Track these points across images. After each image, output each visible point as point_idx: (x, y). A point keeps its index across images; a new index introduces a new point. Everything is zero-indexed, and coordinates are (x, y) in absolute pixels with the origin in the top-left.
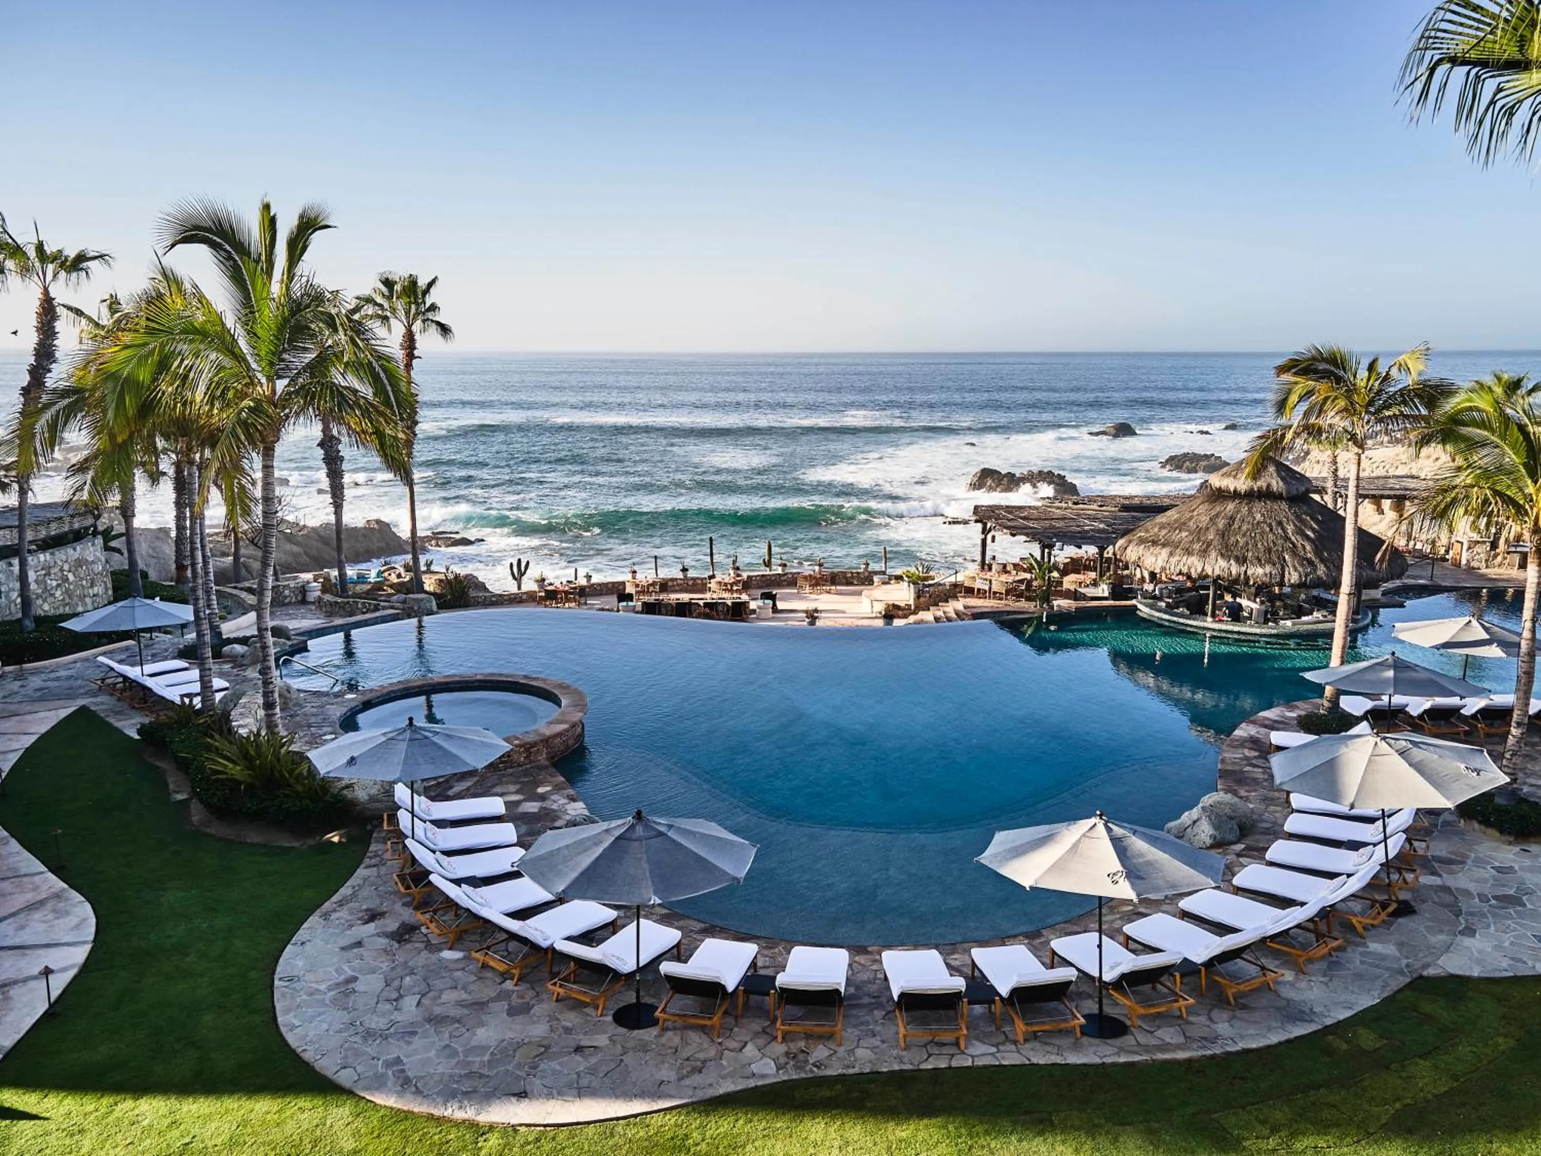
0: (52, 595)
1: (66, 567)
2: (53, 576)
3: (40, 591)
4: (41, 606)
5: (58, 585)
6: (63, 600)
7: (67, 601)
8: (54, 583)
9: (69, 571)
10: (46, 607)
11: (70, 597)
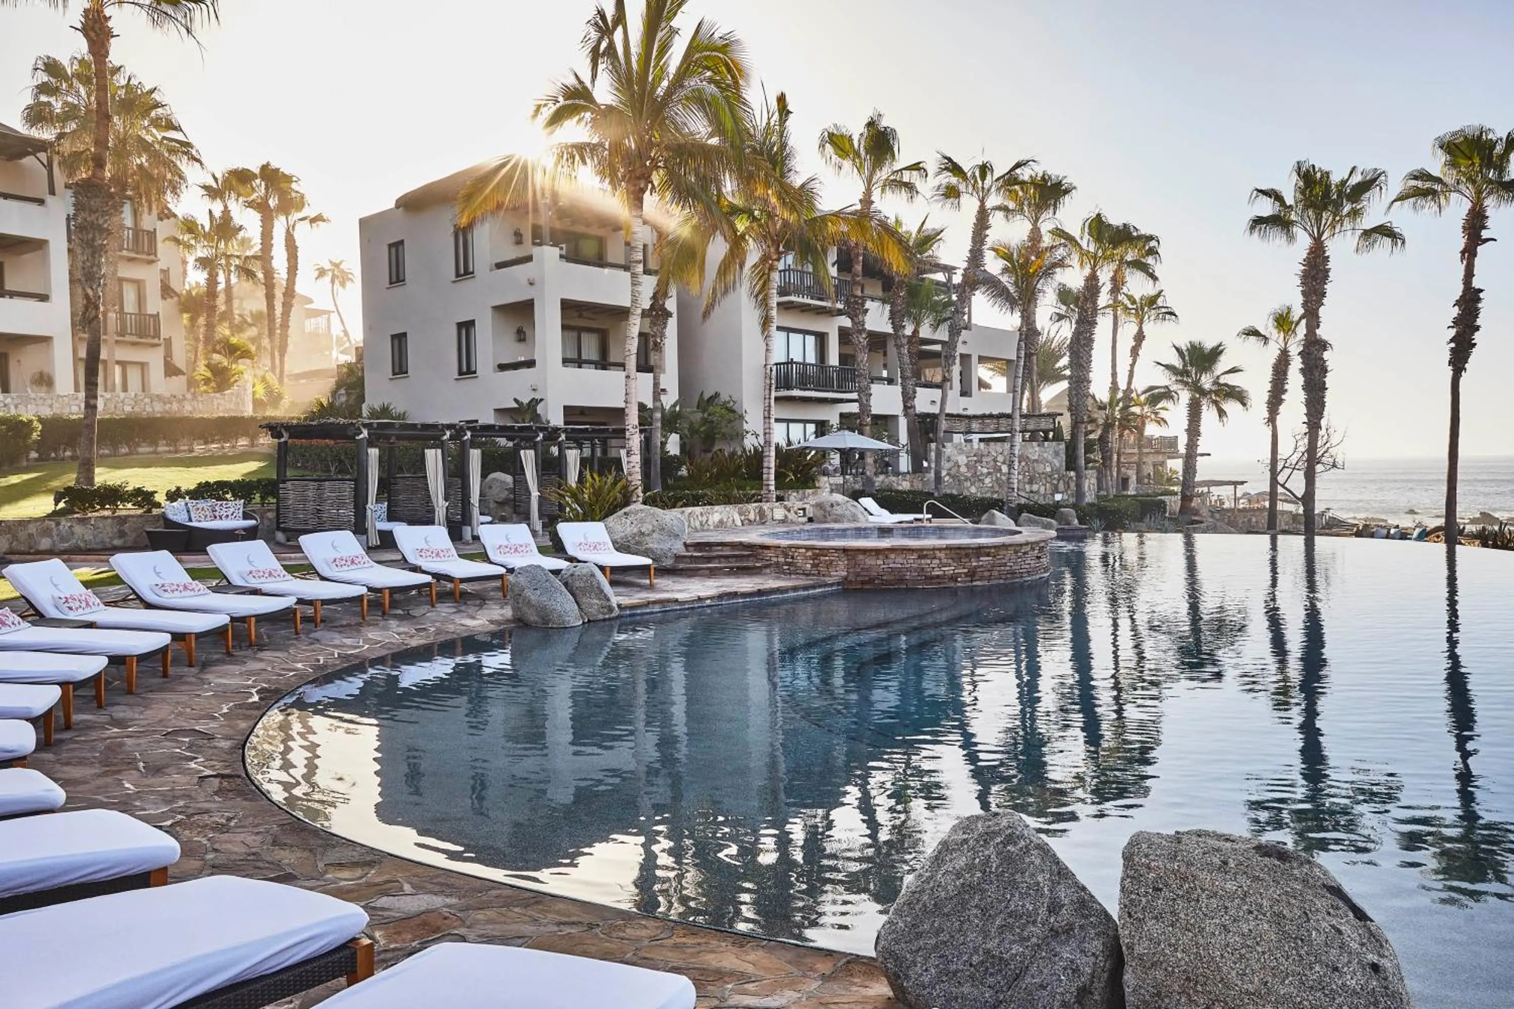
0: (982, 481)
1: (1000, 458)
2: (984, 464)
3: (969, 475)
4: (968, 489)
5: (989, 473)
6: (992, 487)
7: (997, 489)
8: (985, 471)
9: (1004, 463)
10: (973, 490)
11: (1000, 487)
